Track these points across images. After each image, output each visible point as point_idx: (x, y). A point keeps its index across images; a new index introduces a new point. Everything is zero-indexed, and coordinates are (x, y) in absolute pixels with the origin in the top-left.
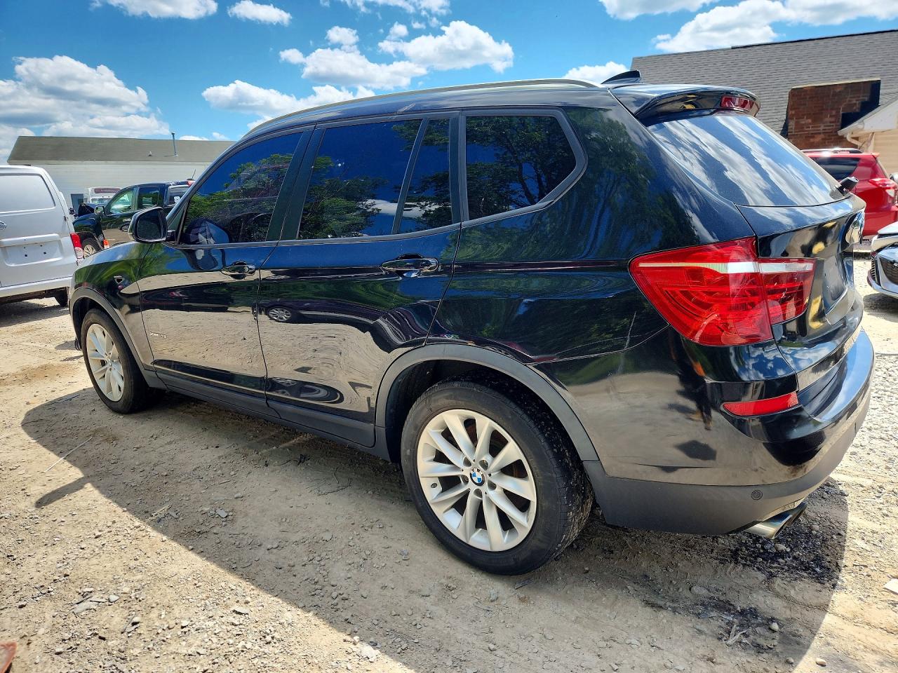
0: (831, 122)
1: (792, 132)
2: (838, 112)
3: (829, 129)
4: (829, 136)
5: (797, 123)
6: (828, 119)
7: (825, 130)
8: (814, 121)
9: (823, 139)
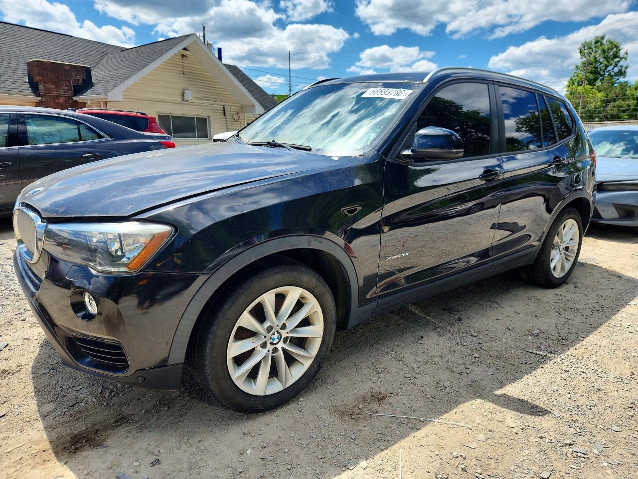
0: (67, 90)
1: (42, 93)
2: (70, 83)
3: (67, 95)
4: (68, 99)
5: (45, 87)
6: (64, 87)
7: (65, 94)
8: (56, 87)
9: (64, 101)
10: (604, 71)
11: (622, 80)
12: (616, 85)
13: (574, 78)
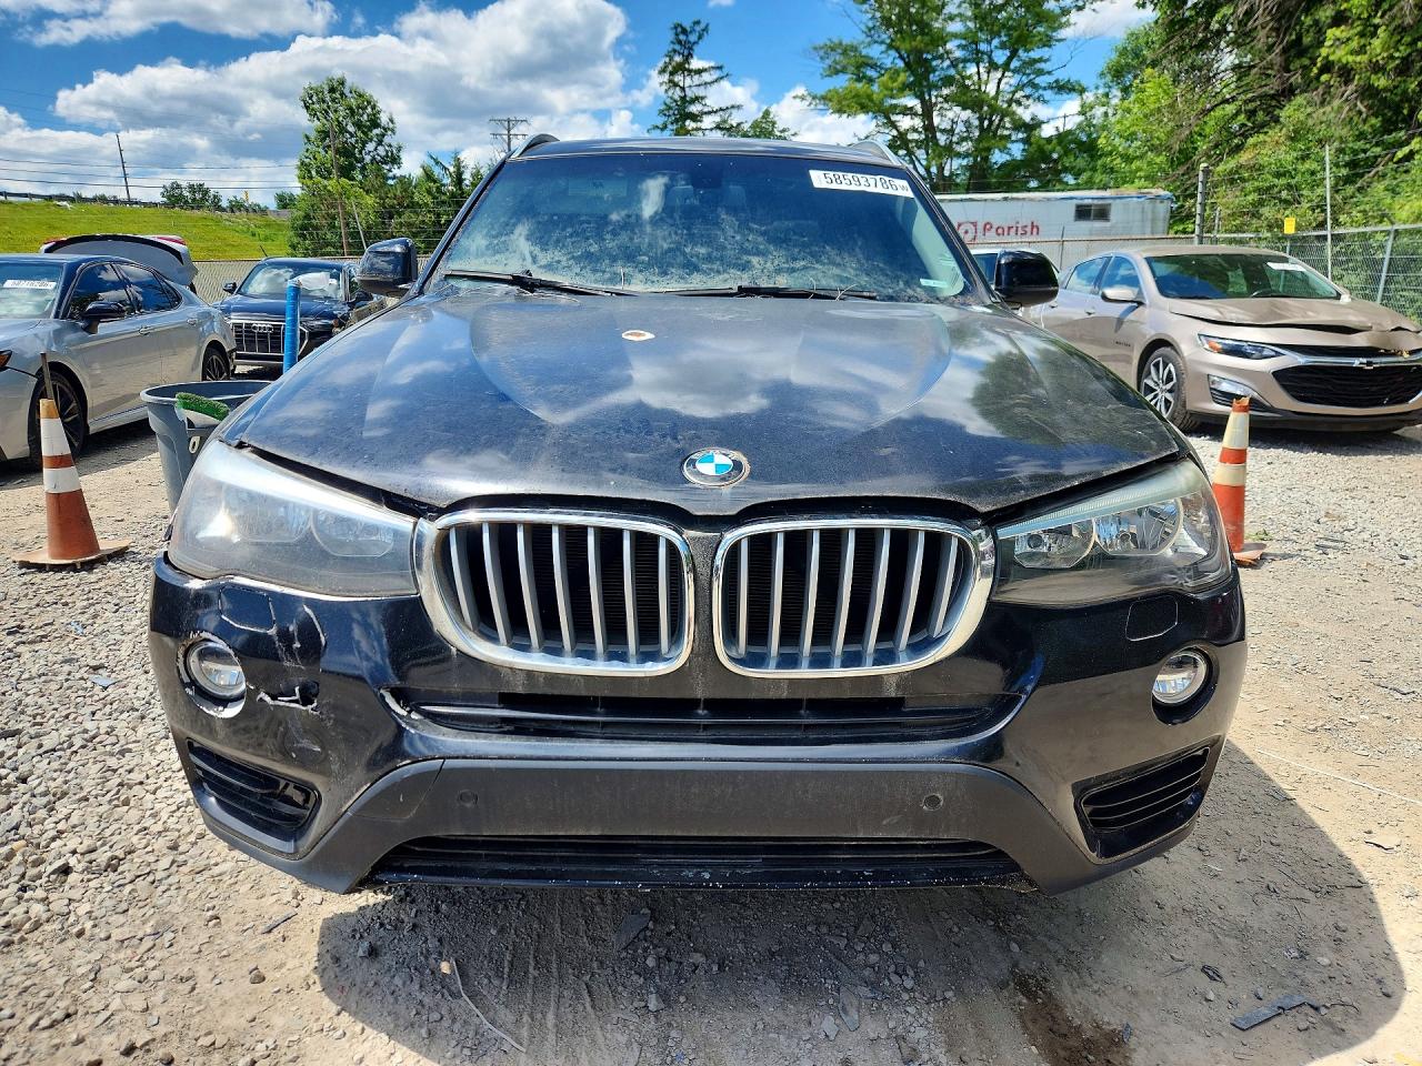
10: (361, 153)
11: (396, 171)
12: (391, 182)
13: (307, 161)
